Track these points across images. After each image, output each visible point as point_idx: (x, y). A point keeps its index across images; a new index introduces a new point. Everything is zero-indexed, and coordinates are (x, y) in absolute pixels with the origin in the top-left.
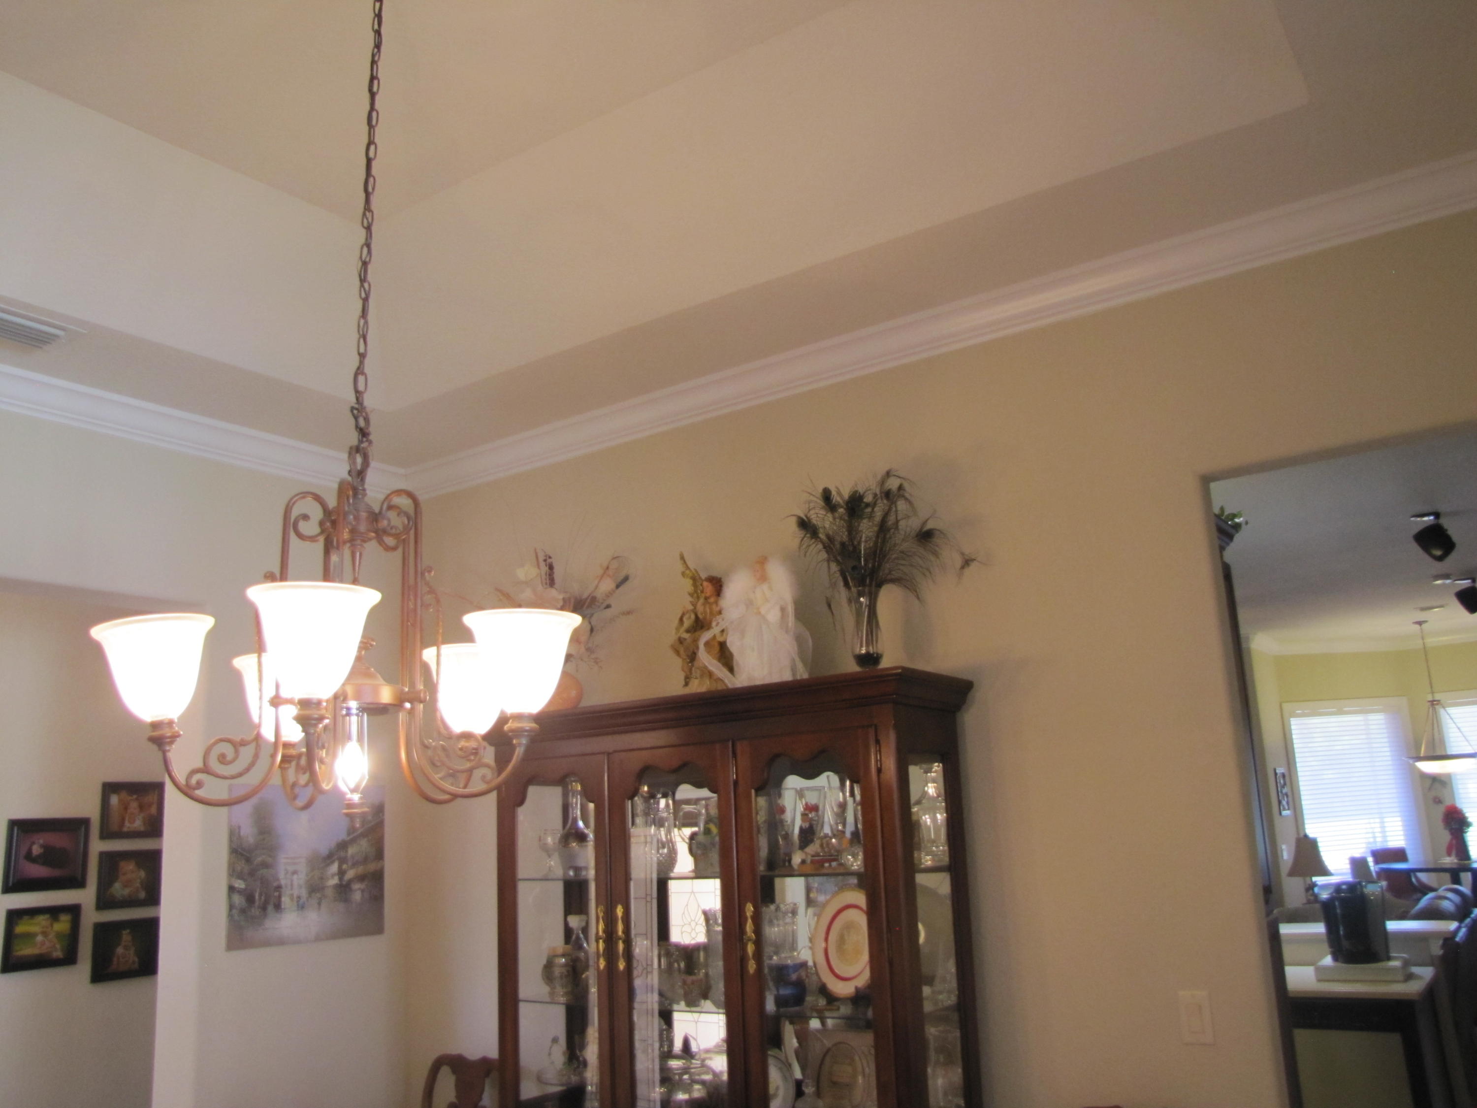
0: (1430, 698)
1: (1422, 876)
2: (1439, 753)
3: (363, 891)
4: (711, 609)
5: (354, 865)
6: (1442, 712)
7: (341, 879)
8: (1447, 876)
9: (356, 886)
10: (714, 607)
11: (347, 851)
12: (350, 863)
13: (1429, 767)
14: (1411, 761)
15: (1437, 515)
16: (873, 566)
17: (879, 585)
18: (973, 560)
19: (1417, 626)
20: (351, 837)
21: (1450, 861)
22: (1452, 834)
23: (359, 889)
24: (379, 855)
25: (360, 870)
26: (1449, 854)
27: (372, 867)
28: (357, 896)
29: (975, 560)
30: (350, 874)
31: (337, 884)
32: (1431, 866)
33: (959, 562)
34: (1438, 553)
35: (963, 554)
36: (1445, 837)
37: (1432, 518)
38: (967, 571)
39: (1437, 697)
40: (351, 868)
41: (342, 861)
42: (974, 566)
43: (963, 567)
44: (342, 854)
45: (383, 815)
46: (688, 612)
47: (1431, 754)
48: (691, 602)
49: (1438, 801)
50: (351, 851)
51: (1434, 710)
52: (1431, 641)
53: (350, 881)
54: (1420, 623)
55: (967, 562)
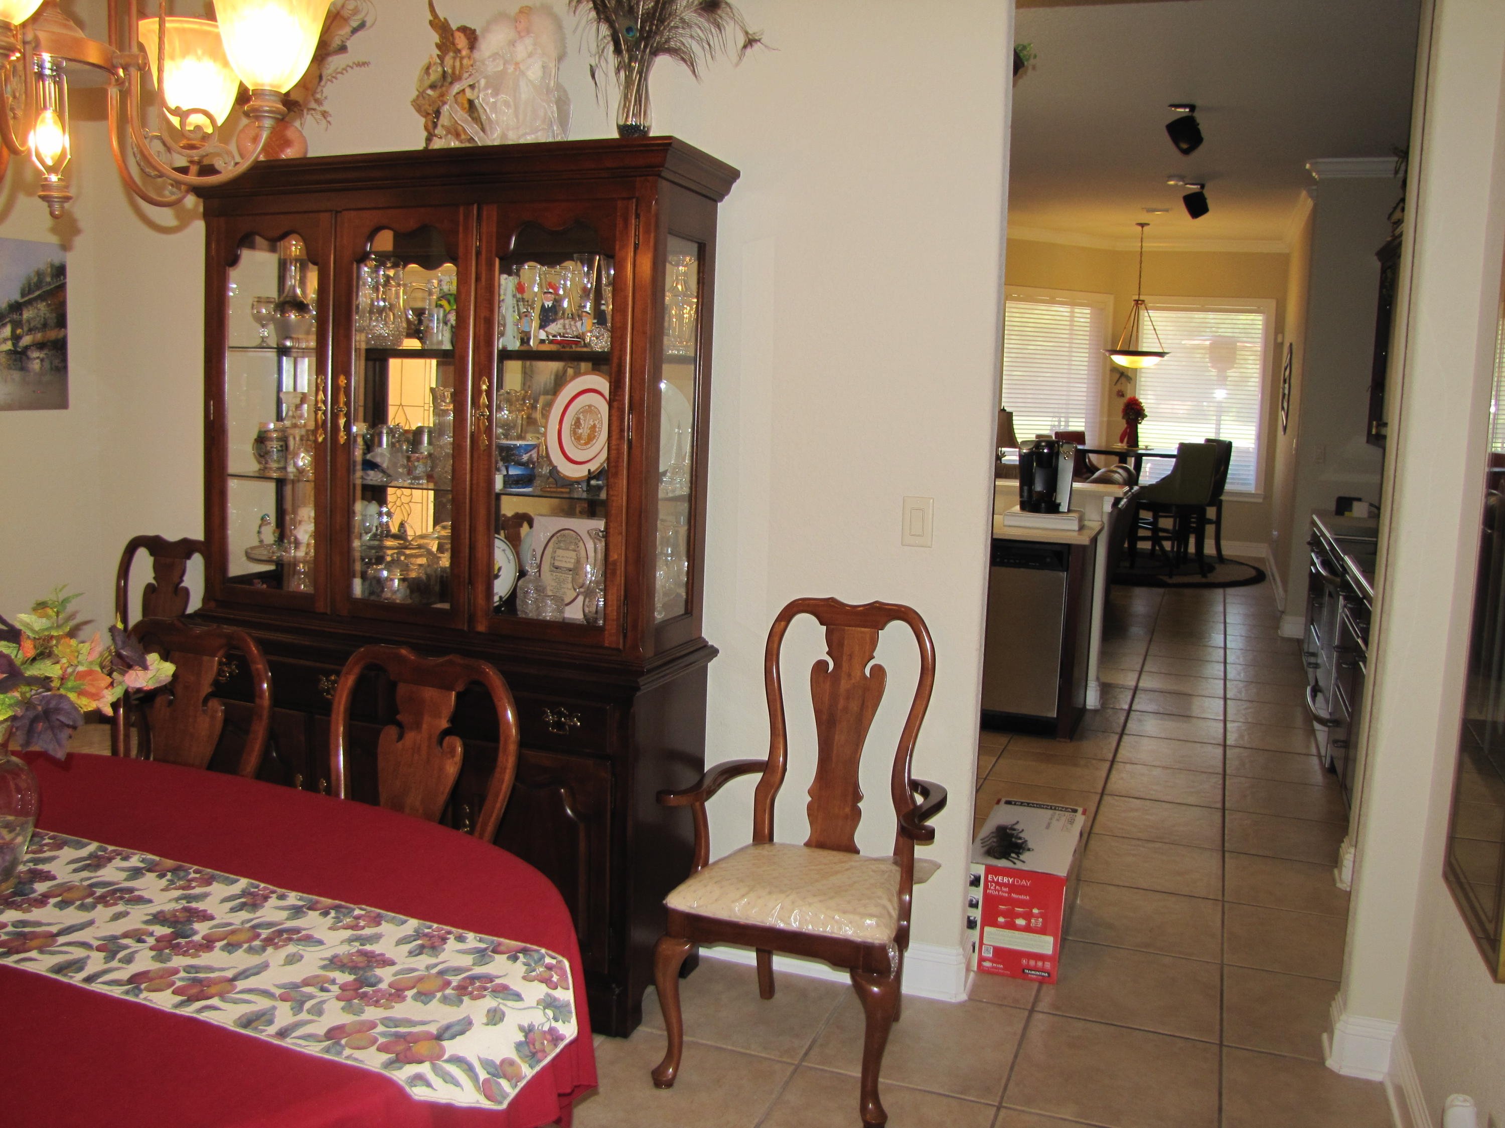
0: (1136, 298)
1: (1093, 457)
2: (1132, 349)
3: (42, 360)
4: (461, 64)
5: (30, 330)
6: (1144, 314)
7: (14, 345)
8: (1116, 459)
9: (35, 354)
10: (465, 61)
11: (21, 314)
12: (26, 329)
13: (1122, 361)
14: (1107, 354)
15: (1192, 108)
16: (651, 29)
17: (655, 53)
18: (756, 41)
19: (1140, 228)
20: (26, 299)
21: (1120, 446)
22: (1128, 423)
23: (38, 358)
24: (61, 322)
25: (39, 336)
26: (1122, 441)
27: (53, 335)
28: (36, 366)
29: (759, 41)
30: (26, 340)
31: (10, 350)
32: (1103, 449)
33: (741, 41)
34: (1184, 146)
35: (747, 33)
36: (1122, 425)
37: (1187, 110)
38: (749, 51)
39: (1142, 298)
40: (27, 334)
41: (16, 324)
42: (757, 46)
43: (745, 47)
44: (15, 317)
45: (65, 278)
46: (435, 64)
47: (1126, 348)
48: (438, 55)
49: (1121, 394)
50: (27, 314)
51: (1138, 309)
52: (1148, 246)
53: (27, 348)
54: (1142, 225)
55: (750, 42)
